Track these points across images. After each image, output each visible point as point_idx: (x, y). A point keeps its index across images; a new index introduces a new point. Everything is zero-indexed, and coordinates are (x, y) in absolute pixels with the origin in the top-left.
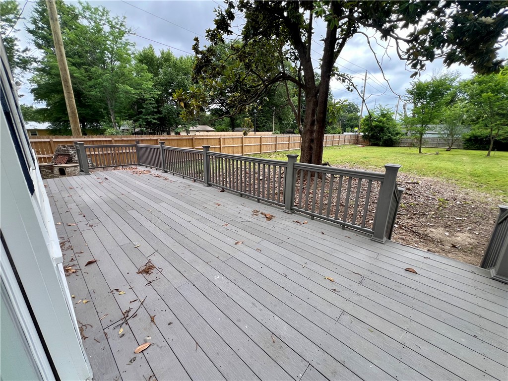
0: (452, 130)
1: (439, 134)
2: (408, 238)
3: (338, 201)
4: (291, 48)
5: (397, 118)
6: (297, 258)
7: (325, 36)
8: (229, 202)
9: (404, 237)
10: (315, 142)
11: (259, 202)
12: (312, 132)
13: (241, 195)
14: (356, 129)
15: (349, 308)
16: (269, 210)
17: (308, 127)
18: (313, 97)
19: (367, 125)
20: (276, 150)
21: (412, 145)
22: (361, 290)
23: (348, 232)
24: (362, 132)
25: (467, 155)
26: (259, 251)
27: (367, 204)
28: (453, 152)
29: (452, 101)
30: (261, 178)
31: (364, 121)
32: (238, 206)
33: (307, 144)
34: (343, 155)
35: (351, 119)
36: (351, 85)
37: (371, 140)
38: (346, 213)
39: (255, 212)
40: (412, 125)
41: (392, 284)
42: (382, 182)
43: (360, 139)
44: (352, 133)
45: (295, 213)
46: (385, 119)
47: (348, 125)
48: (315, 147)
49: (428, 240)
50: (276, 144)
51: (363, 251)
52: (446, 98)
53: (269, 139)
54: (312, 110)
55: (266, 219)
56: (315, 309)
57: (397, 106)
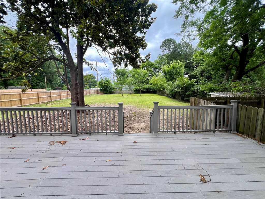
0: (130, 87)
1: (127, 88)
2: (128, 131)
3: (97, 123)
4: (57, 44)
5: (112, 82)
6: (89, 159)
7: (77, 44)
8: (24, 143)
9: (127, 131)
10: (79, 94)
11: (52, 136)
12: (76, 89)
13: (35, 135)
14: (96, 87)
15: (121, 168)
16: (62, 139)
17: (74, 87)
18: (74, 71)
19: (101, 85)
20: (51, 100)
21: (119, 93)
22: (122, 158)
23: (109, 136)
24: (99, 88)
25: (135, 95)
26: (65, 165)
27: (110, 121)
28: (132, 95)
29: (128, 77)
30: (44, 120)
31: (99, 83)
32: (35, 143)
33: (75, 96)
34: (93, 100)
35: (93, 82)
36: (93, 68)
37: (104, 91)
38: (102, 127)
39: (52, 143)
40: (118, 85)
41: (131, 150)
42: (118, 110)
43: (99, 91)
44: (94, 89)
45: (80, 135)
46: (108, 82)
47: (92, 85)
48: (80, 97)
49: (134, 129)
50: (51, 97)
51: (117, 142)
52: (126, 76)
53: (44, 94)
54: (75, 78)
55: (61, 145)
56: (108, 178)
57: (111, 77)
